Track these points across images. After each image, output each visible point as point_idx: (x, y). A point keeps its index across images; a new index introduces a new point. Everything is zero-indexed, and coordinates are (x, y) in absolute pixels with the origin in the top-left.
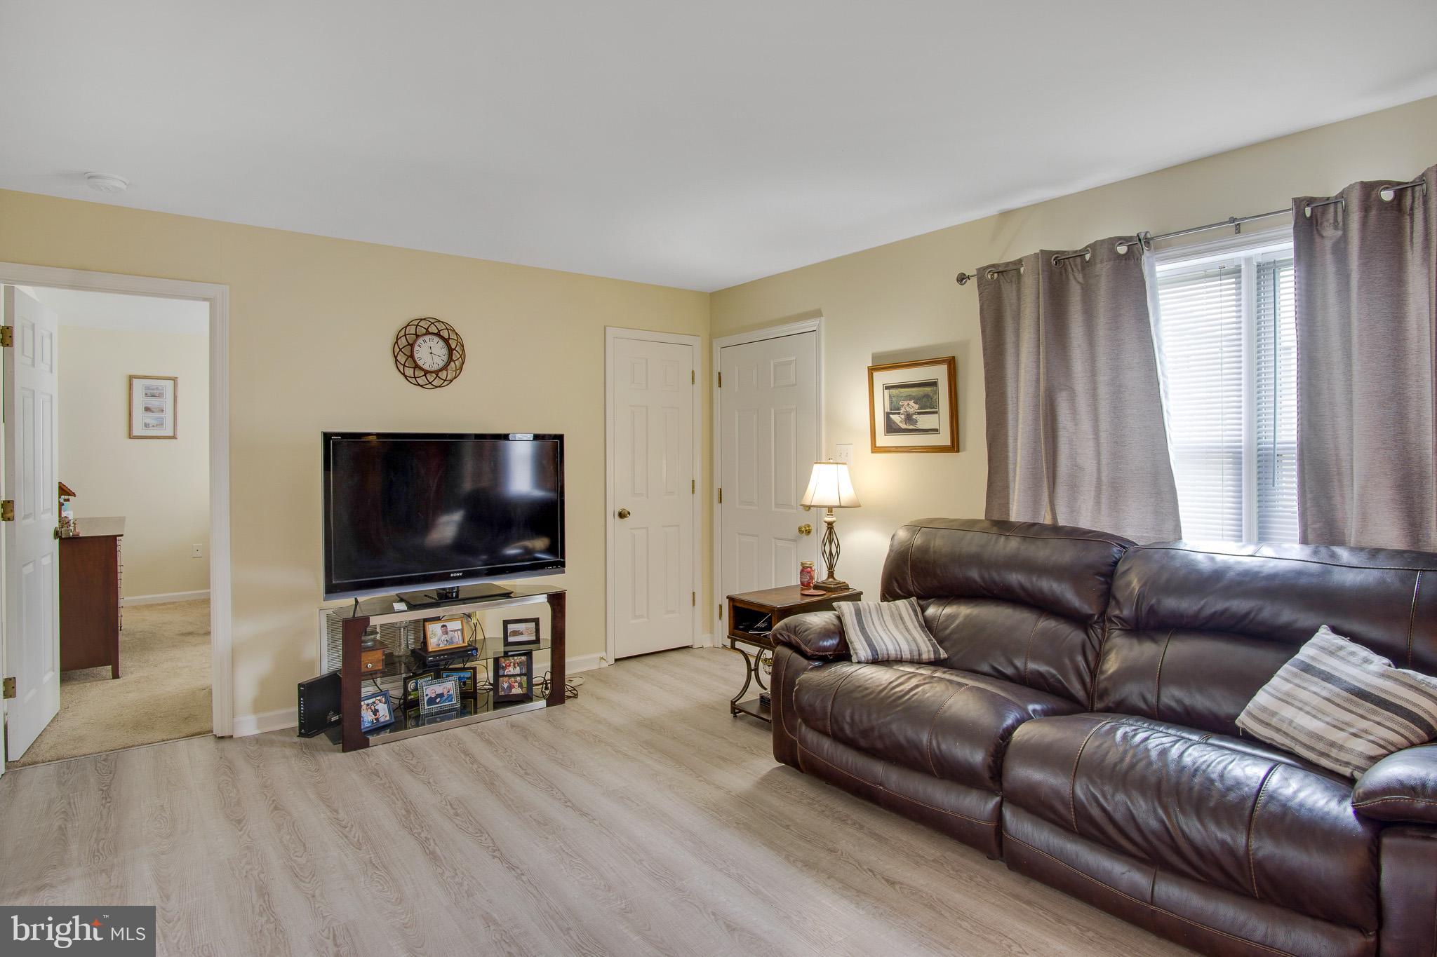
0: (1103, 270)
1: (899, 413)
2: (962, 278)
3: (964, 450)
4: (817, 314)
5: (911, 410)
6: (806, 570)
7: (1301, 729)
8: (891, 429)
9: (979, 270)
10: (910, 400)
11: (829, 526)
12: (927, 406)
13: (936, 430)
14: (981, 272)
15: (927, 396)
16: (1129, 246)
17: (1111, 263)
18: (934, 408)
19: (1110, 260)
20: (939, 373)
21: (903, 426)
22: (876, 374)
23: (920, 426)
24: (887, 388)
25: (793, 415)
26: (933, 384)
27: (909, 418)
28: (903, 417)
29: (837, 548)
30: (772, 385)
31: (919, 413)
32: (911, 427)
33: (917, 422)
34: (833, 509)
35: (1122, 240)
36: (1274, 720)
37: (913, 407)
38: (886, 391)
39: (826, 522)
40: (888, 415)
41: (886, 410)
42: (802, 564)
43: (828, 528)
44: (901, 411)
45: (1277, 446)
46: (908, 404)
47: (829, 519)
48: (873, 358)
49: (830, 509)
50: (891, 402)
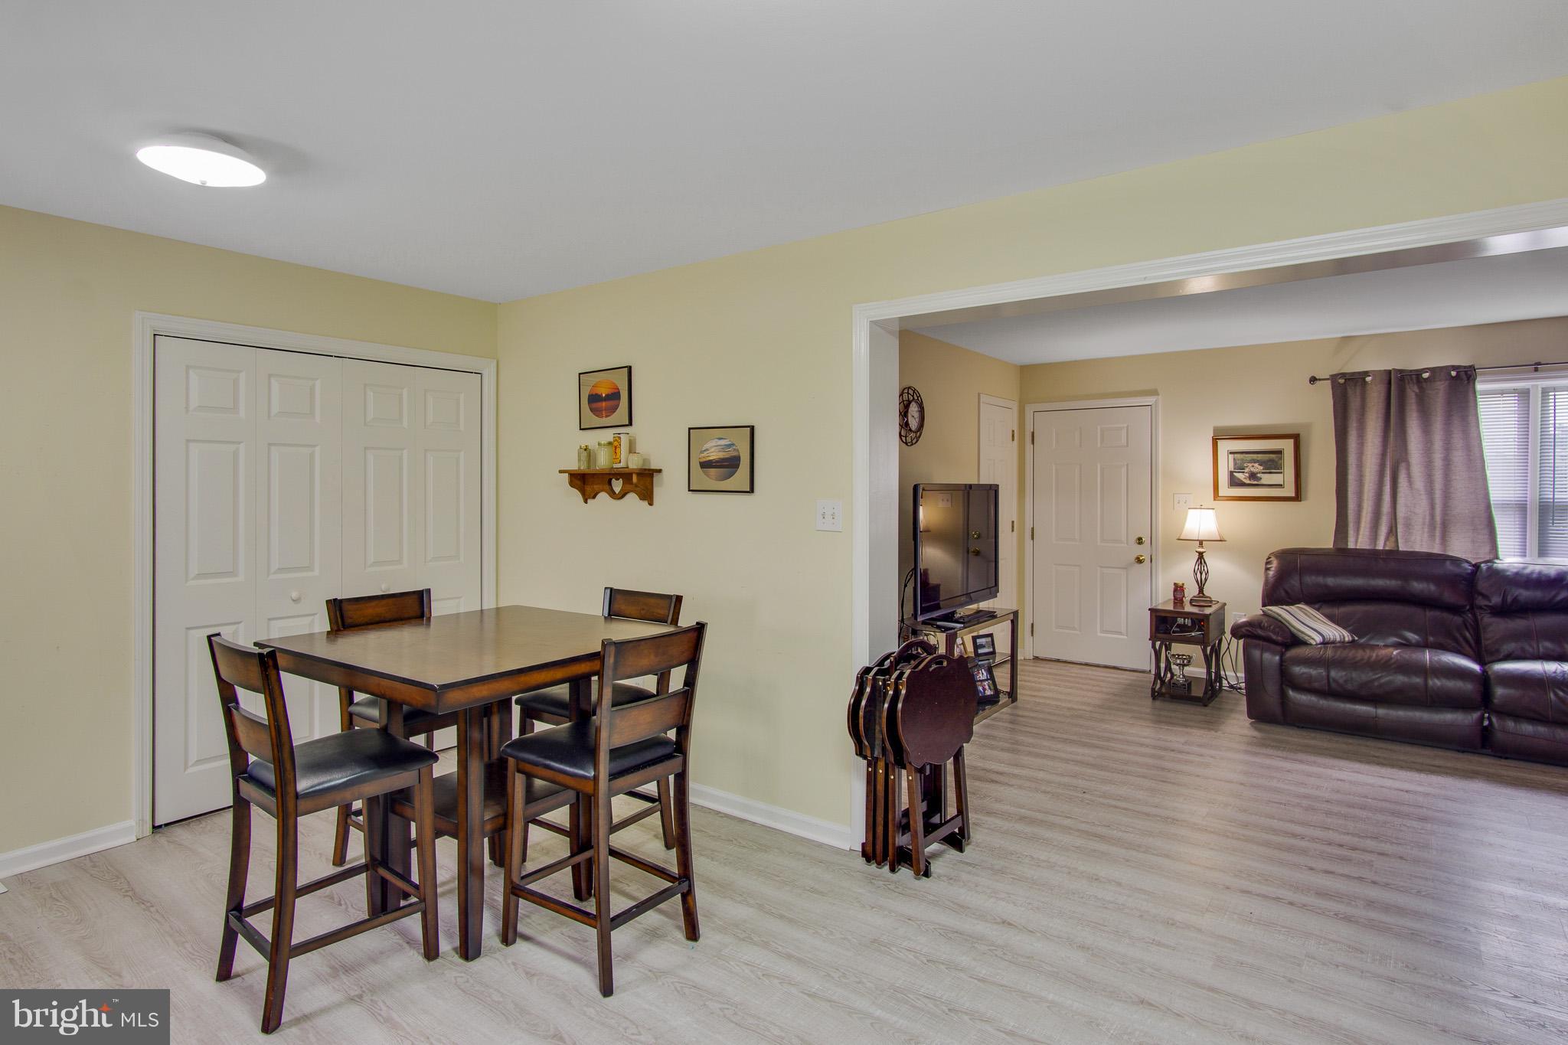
0: (1441, 387)
1: (1243, 472)
2: (1313, 380)
3: (1306, 499)
4: (1154, 392)
6: (1179, 589)
8: (1234, 482)
9: (1331, 376)
10: (1255, 463)
14: (1334, 378)
15: (1272, 461)
16: (1458, 372)
17: (1447, 382)
19: (1447, 380)
20: (1287, 446)
21: (1248, 482)
23: (1263, 482)
24: (1231, 453)
25: (1124, 470)
26: (1279, 452)
27: (1253, 476)
28: (1247, 475)
30: (1099, 445)
31: (1263, 473)
32: (1256, 482)
34: (1204, 542)
35: (1454, 368)
37: (1257, 468)
38: (1230, 456)
40: (1231, 473)
42: (1175, 584)
44: (1246, 471)
47: (1201, 550)
48: (1214, 430)
49: (1201, 543)
50: (1235, 464)
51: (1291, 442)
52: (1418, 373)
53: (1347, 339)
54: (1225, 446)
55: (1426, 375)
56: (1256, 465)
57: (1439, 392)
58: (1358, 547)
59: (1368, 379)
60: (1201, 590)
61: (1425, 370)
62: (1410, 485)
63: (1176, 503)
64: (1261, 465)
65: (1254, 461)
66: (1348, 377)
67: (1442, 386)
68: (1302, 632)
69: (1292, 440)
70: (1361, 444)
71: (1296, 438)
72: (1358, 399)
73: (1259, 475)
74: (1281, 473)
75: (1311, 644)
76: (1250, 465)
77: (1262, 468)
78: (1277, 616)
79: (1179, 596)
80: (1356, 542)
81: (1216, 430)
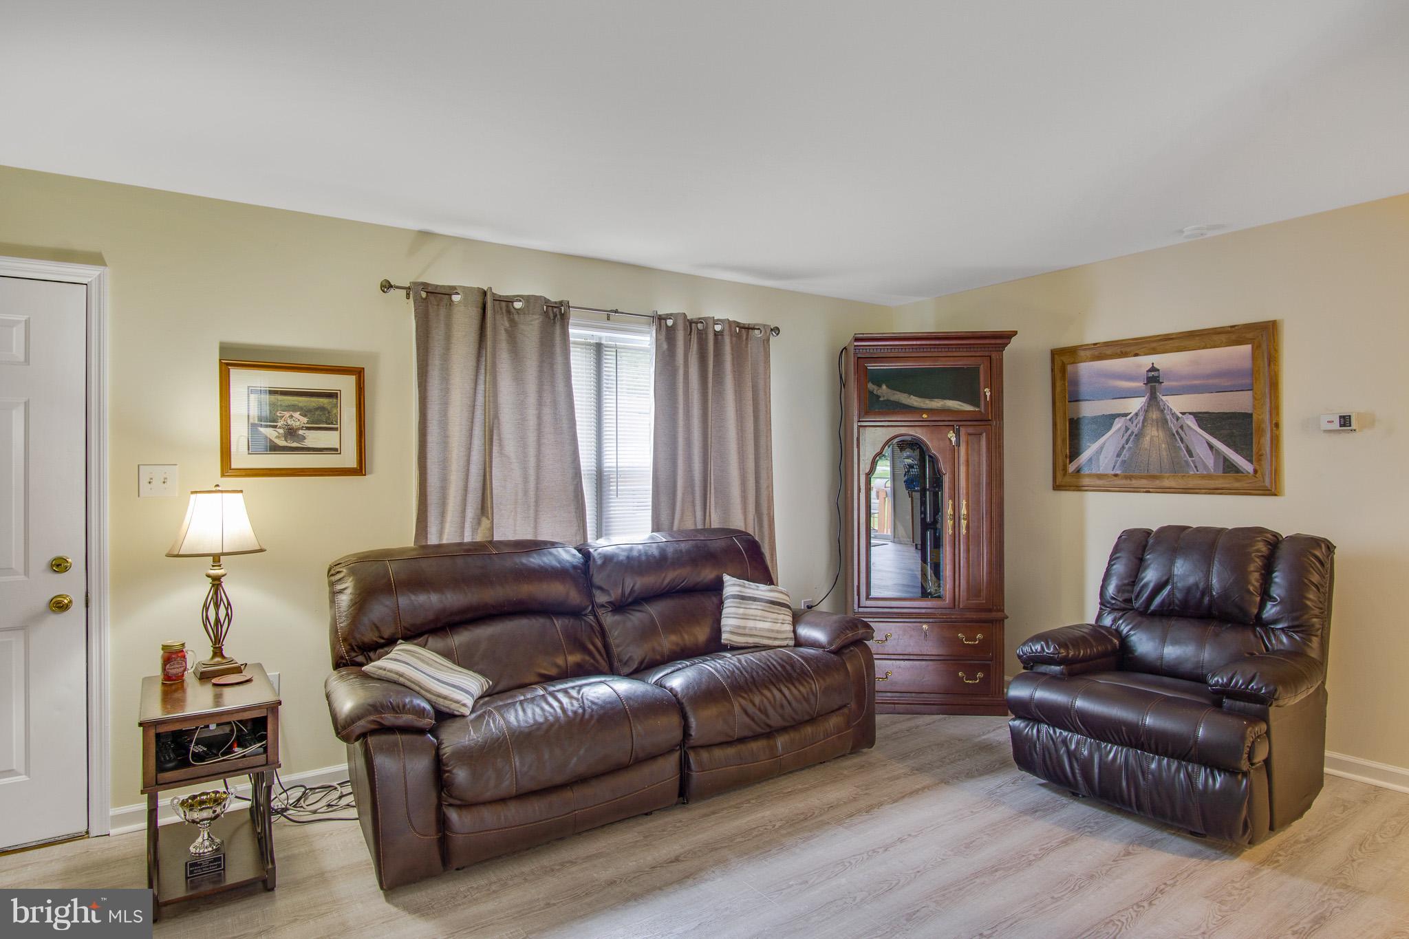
4: (95, 259)
5: (295, 424)
7: (761, 629)
10: (295, 411)
11: (217, 582)
12: (324, 418)
13: (336, 450)
15: (322, 409)
18: (332, 423)
21: (282, 443)
22: (235, 373)
23: (309, 443)
26: (333, 395)
27: (291, 432)
28: (281, 431)
29: (227, 609)
32: (295, 445)
33: (304, 438)
36: (747, 630)
37: (298, 420)
38: (252, 396)
39: (208, 576)
41: (251, 421)
43: (213, 585)
44: (279, 424)
45: (619, 469)
46: (291, 417)
49: (217, 559)
51: (351, 380)
52: (509, 301)
53: (425, 235)
54: (241, 381)
55: (518, 305)
56: (297, 415)
57: (531, 331)
58: (444, 542)
59: (456, 298)
60: (218, 651)
61: (519, 298)
62: (501, 450)
63: (144, 482)
64: (305, 416)
65: (294, 408)
66: (430, 289)
67: (537, 321)
68: (445, 698)
69: (354, 377)
70: (446, 391)
71: (359, 373)
72: (442, 326)
73: (301, 432)
74: (336, 429)
75: (463, 716)
76: (287, 414)
77: (305, 420)
78: (395, 677)
79: (174, 670)
80: (441, 533)
81: (225, 349)
